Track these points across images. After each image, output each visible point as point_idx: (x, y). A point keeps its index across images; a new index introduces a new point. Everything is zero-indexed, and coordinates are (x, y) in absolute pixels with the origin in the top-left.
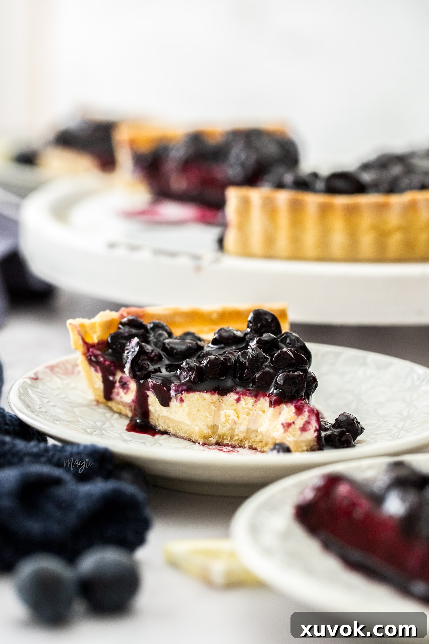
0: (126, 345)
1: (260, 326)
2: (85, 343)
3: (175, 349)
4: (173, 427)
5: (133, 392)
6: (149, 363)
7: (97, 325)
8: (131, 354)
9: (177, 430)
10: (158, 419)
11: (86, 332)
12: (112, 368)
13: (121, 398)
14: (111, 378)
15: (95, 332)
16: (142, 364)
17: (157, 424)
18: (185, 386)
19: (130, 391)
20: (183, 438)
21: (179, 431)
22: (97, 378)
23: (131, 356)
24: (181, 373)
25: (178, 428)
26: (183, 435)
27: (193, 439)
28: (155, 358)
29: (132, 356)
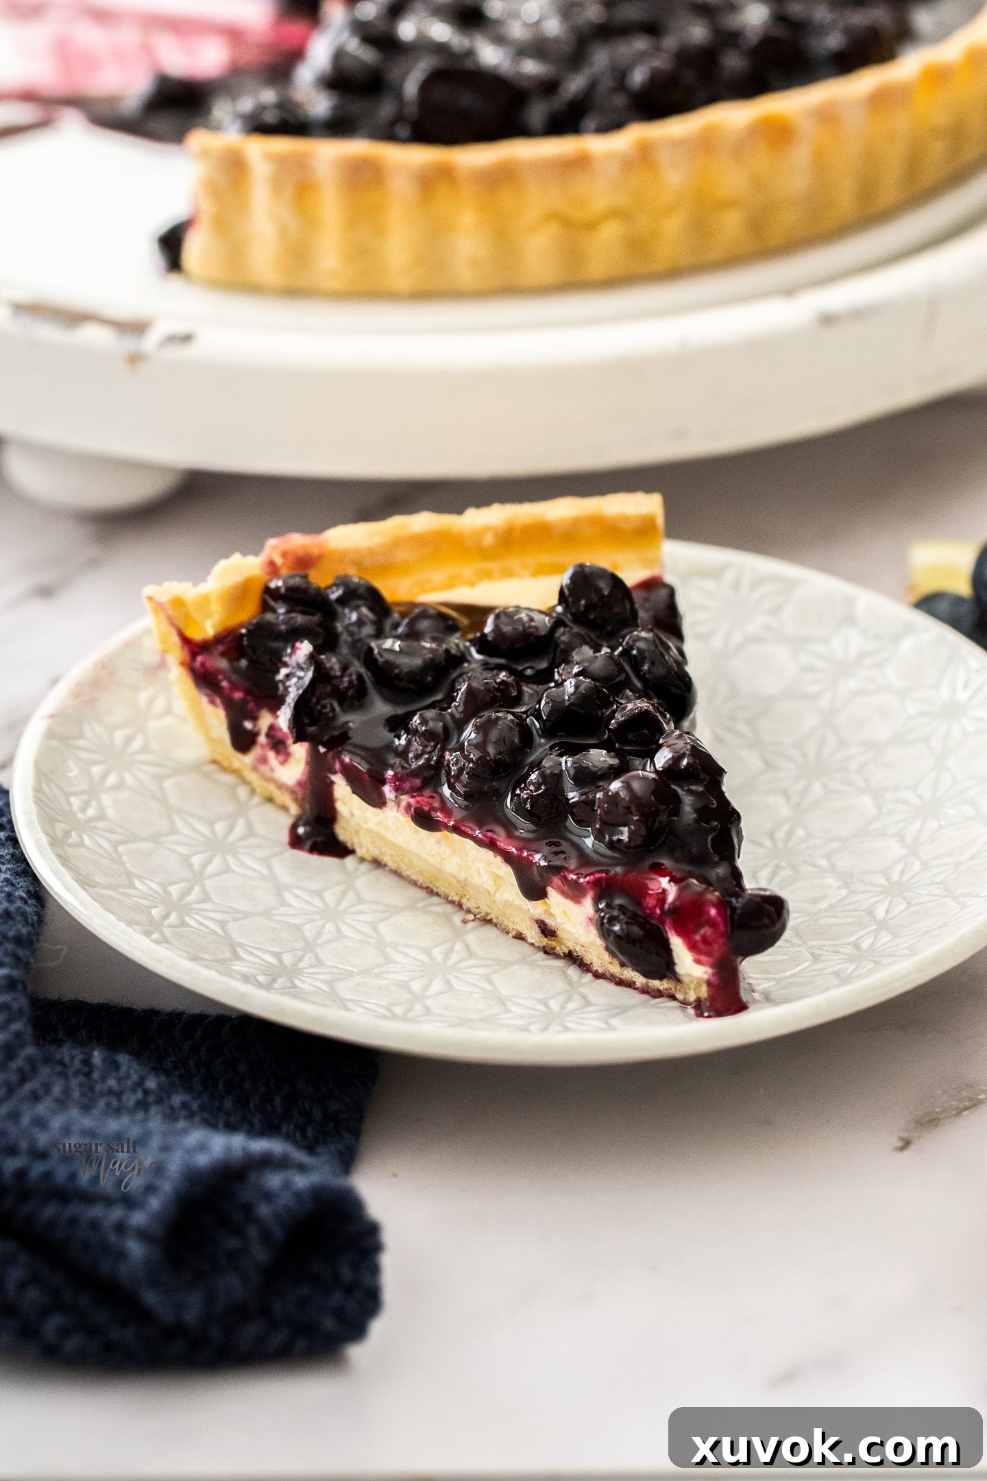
0: (284, 653)
1: (586, 606)
2: (186, 641)
3: (397, 667)
4: (392, 856)
5: (298, 761)
6: (336, 705)
7: (213, 599)
8: (295, 683)
9: (402, 863)
10: (357, 832)
11: (187, 616)
12: (251, 705)
13: (272, 770)
14: (248, 725)
15: (208, 615)
16: (319, 708)
17: (355, 841)
18: (418, 778)
19: (292, 761)
20: (414, 883)
21: (405, 868)
22: (217, 718)
23: (295, 689)
24: (409, 742)
25: (404, 859)
26: (414, 877)
27: (438, 890)
28: (350, 694)
29: (298, 689)
